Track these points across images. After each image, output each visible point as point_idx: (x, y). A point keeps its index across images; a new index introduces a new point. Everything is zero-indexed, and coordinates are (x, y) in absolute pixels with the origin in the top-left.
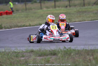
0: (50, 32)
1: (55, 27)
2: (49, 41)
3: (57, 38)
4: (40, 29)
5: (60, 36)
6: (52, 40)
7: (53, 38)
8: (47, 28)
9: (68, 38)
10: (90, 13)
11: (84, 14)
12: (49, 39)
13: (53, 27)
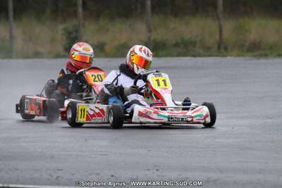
1: (164, 81)
6: (165, 120)
7: (166, 113)
9: (207, 116)
13: (158, 81)
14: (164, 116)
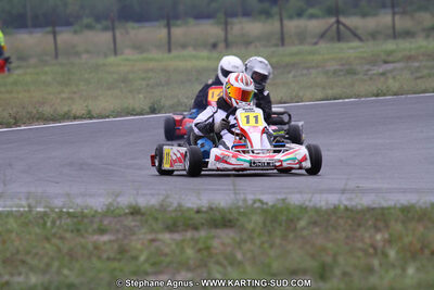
0: (237, 135)
1: (256, 117)
2: (234, 170)
3: (264, 158)
4: (196, 125)
5: (275, 152)
6: (246, 165)
7: (248, 157)
8: (226, 121)
9: (304, 159)
10: (314, 72)
11: (291, 75)
12: (233, 161)
13: (248, 117)
14: (245, 161)
